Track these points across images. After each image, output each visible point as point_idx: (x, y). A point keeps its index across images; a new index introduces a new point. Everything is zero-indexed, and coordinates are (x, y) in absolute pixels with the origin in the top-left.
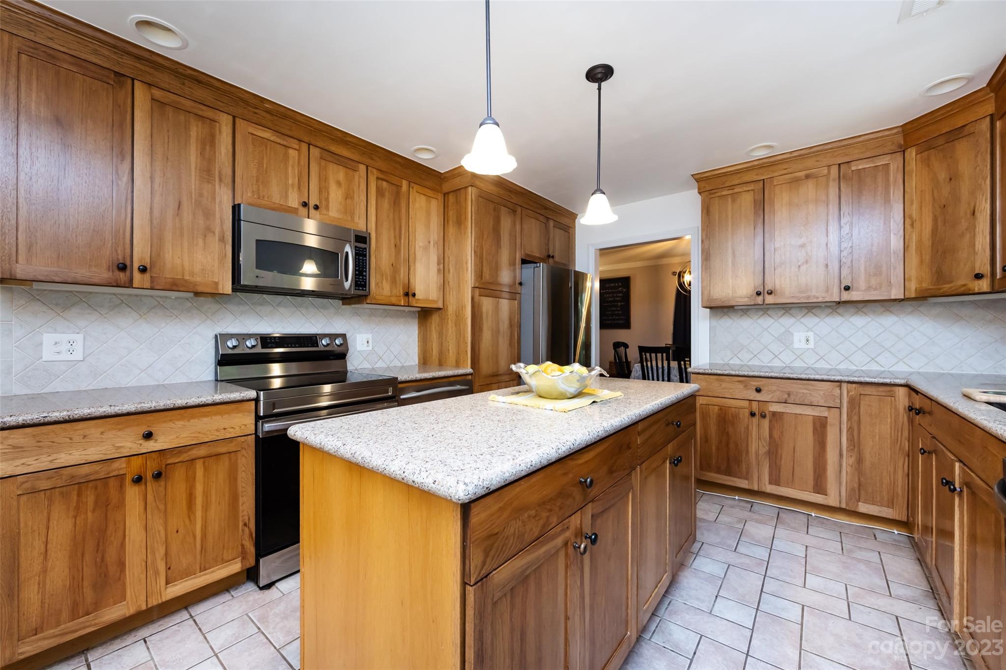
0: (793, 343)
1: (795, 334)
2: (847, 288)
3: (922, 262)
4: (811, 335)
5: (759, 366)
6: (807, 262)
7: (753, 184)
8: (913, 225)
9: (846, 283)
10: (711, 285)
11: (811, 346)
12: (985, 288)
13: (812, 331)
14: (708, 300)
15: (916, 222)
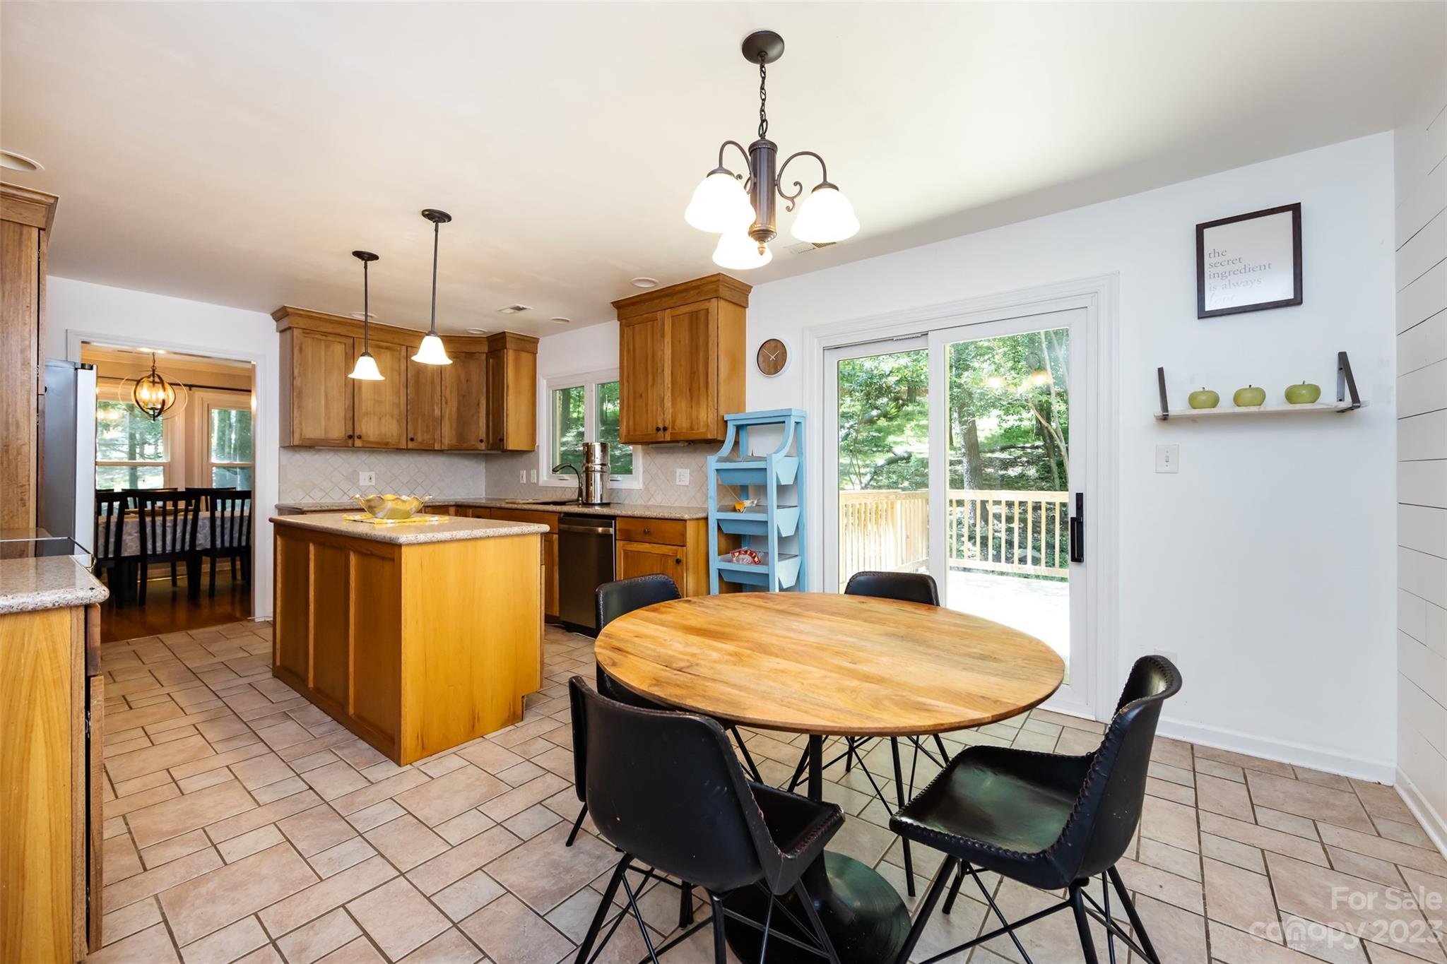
0: (359, 481)
1: (360, 473)
2: (412, 440)
3: (452, 427)
4: (373, 474)
6: (386, 415)
7: (345, 338)
8: (446, 403)
9: (410, 436)
10: (303, 424)
11: (373, 483)
12: (484, 448)
13: (373, 471)
14: (300, 439)
15: (449, 401)
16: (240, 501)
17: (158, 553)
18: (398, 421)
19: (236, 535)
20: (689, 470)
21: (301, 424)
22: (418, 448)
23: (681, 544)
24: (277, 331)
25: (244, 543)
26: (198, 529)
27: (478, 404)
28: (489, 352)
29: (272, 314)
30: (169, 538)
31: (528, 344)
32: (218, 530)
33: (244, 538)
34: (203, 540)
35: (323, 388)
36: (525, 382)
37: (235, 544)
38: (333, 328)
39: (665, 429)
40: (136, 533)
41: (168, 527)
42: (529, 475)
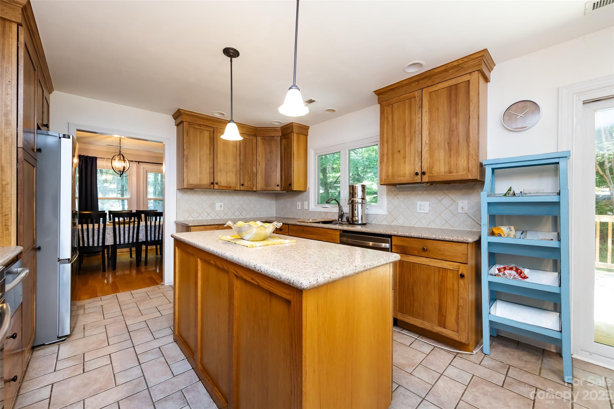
0: (215, 208)
1: (216, 203)
2: (243, 185)
3: (262, 178)
4: (222, 204)
5: (201, 220)
6: (229, 172)
7: (209, 128)
8: (259, 165)
9: (242, 183)
10: (189, 176)
11: (222, 209)
12: (279, 189)
13: (222, 202)
14: (187, 184)
15: (261, 164)
16: (159, 217)
17: (121, 243)
18: (236, 175)
19: (157, 234)
20: (428, 202)
21: (187, 176)
22: (245, 190)
23: (465, 262)
24: (175, 125)
25: (160, 239)
26: (140, 231)
27: (276, 165)
28: (282, 135)
29: (172, 116)
30: (127, 236)
31: (304, 130)
32: (149, 232)
33: (160, 236)
34: (142, 237)
35: (198, 156)
36: (302, 152)
37: (157, 239)
38: (203, 122)
39: (423, 173)
40: (112, 233)
41: (126, 230)
42: (302, 205)
